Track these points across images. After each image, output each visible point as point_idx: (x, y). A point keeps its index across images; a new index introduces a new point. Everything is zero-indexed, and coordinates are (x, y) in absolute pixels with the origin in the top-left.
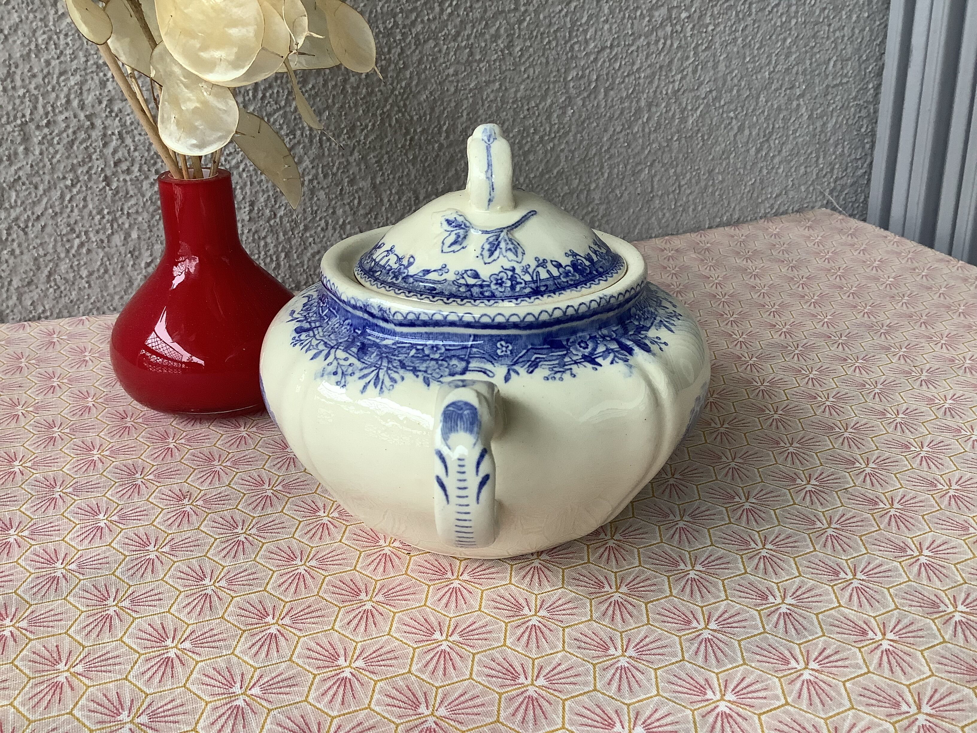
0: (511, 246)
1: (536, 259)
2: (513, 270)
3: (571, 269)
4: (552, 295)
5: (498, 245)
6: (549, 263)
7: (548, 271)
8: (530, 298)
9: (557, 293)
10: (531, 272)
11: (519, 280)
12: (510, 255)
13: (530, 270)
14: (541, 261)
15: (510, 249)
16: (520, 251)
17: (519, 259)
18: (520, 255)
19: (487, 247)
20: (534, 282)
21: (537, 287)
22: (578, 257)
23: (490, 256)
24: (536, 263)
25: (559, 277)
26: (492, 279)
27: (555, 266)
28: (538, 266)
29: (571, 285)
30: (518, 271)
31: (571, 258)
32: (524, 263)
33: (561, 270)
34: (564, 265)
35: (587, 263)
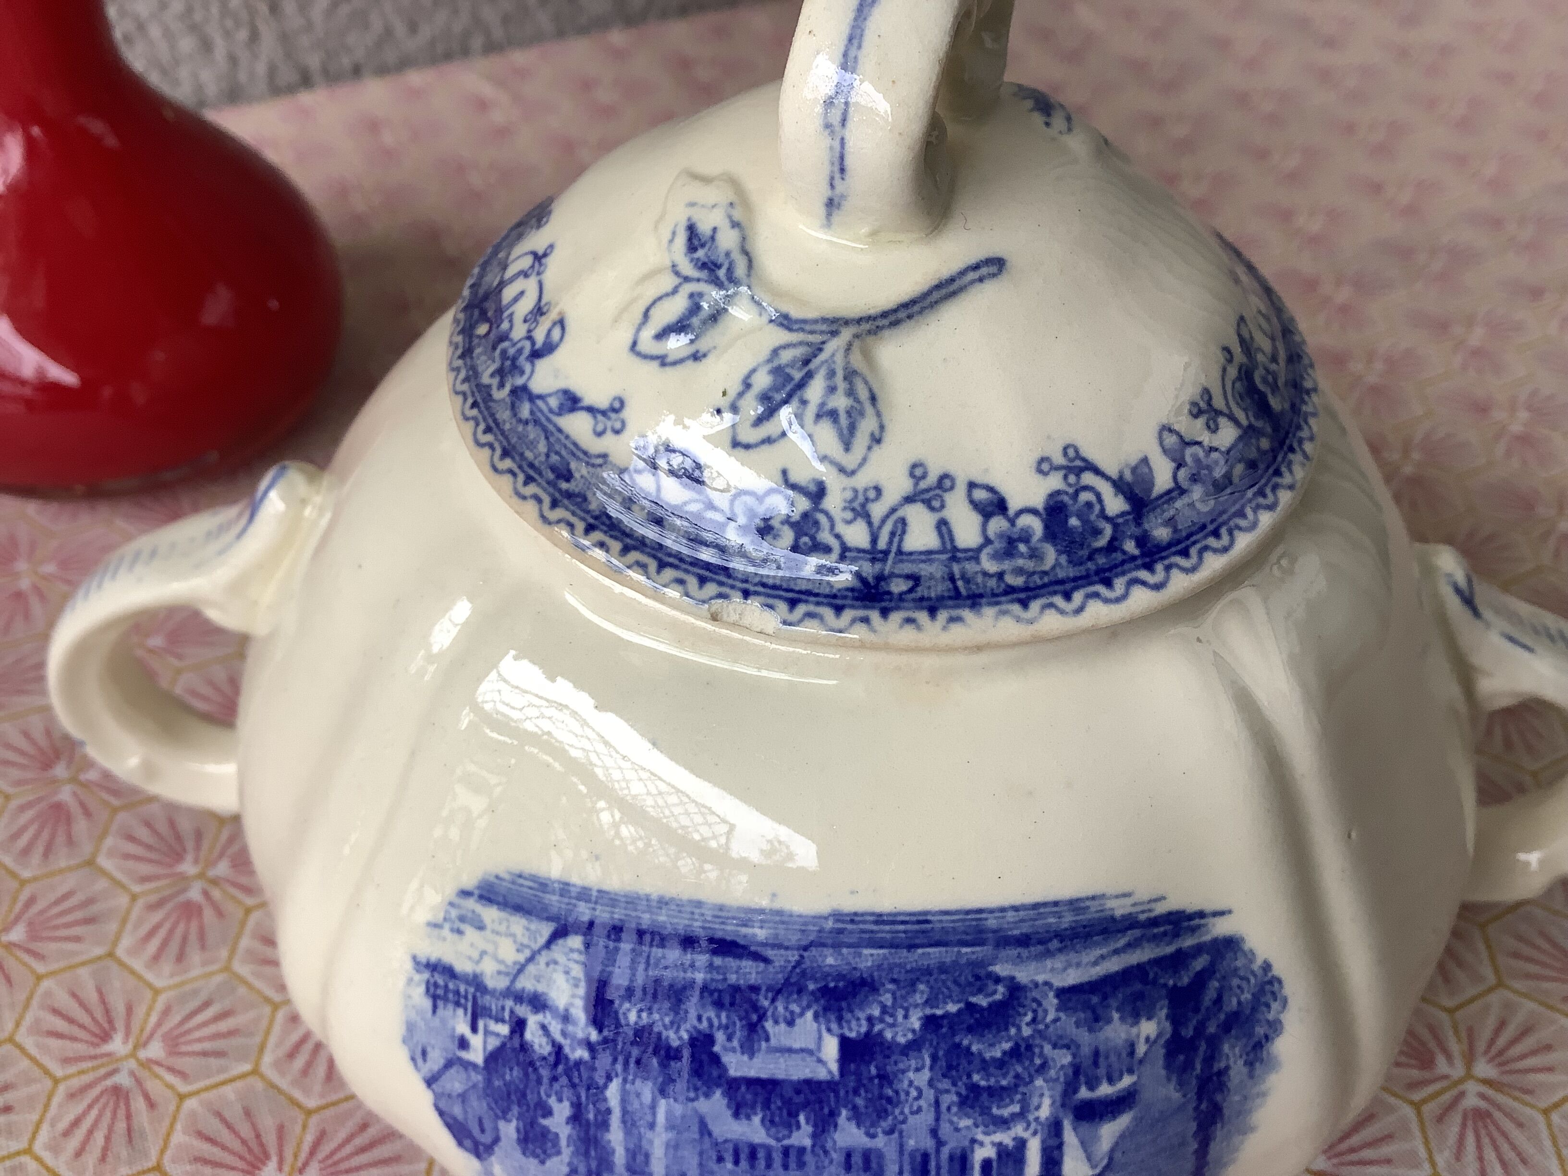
0: (840, 402)
1: (916, 470)
2: (818, 493)
3: (1036, 525)
4: (922, 616)
5: (802, 385)
6: (961, 490)
7: (943, 527)
8: (839, 610)
9: (943, 616)
10: (876, 520)
11: (825, 536)
12: (827, 433)
13: (877, 510)
14: (931, 479)
15: (833, 415)
16: (867, 425)
17: (850, 461)
18: (861, 441)
19: (763, 381)
20: (875, 554)
21: (880, 578)
22: (1088, 478)
23: (759, 421)
24: (905, 486)
25: (974, 554)
26: (739, 509)
27: (976, 505)
28: (909, 500)
29: (1010, 590)
30: (833, 502)
31: (1055, 482)
32: (862, 480)
33: (997, 524)
34: (1014, 505)
35: (1115, 504)
